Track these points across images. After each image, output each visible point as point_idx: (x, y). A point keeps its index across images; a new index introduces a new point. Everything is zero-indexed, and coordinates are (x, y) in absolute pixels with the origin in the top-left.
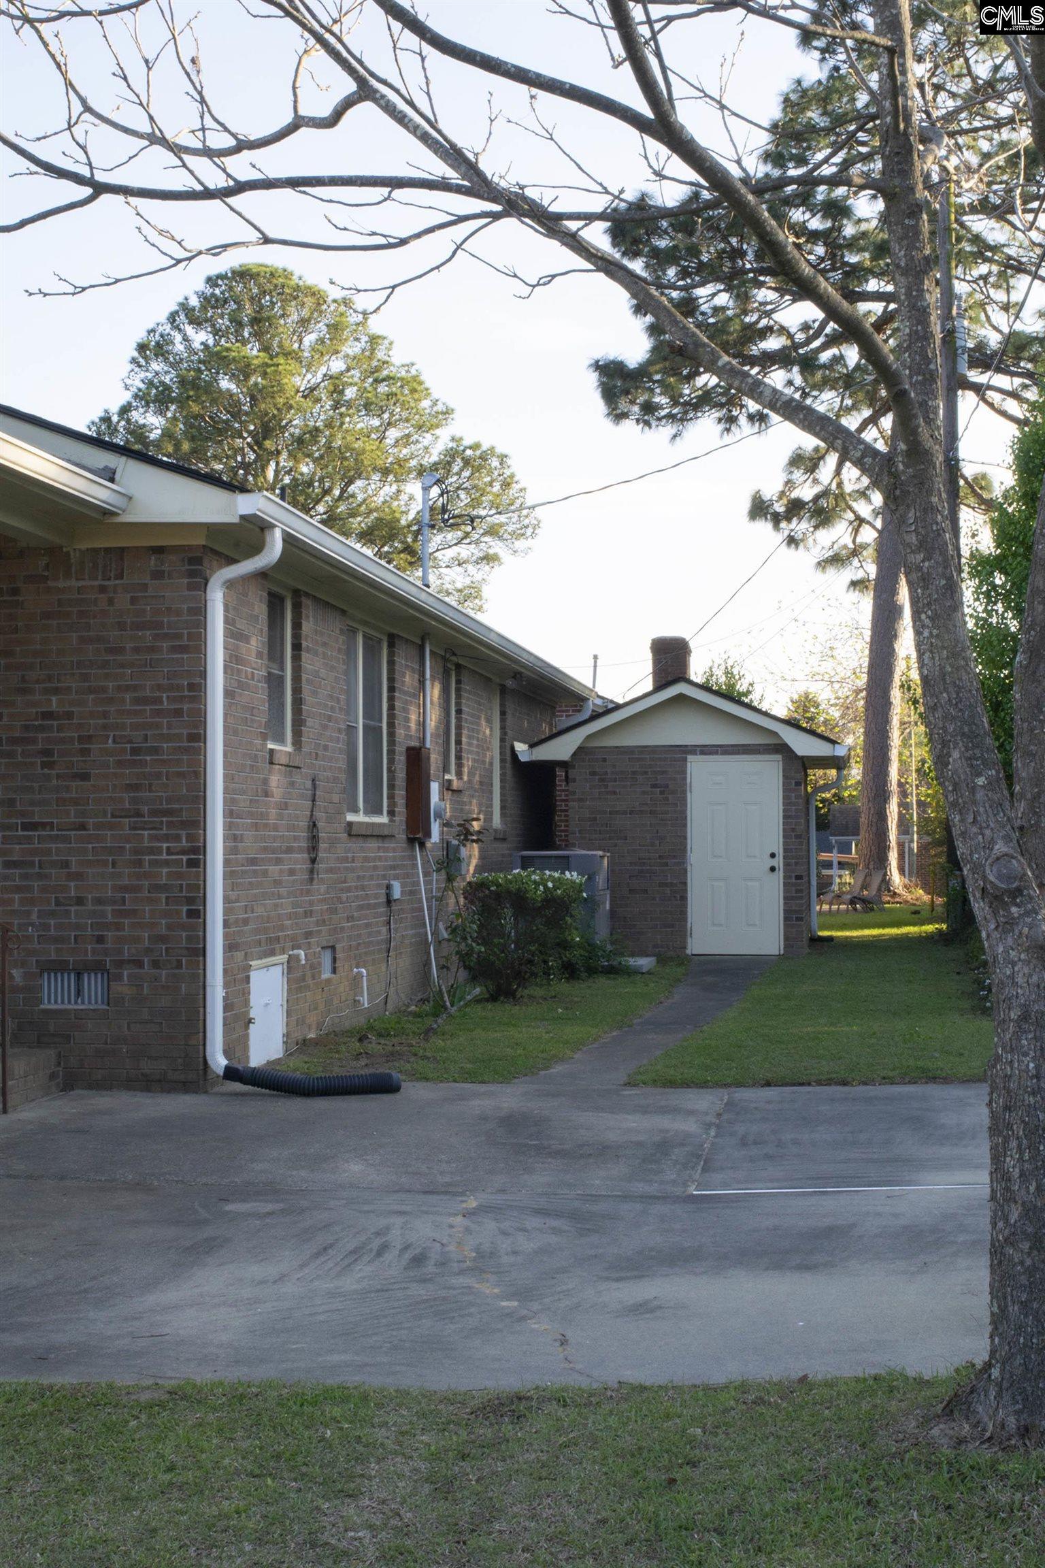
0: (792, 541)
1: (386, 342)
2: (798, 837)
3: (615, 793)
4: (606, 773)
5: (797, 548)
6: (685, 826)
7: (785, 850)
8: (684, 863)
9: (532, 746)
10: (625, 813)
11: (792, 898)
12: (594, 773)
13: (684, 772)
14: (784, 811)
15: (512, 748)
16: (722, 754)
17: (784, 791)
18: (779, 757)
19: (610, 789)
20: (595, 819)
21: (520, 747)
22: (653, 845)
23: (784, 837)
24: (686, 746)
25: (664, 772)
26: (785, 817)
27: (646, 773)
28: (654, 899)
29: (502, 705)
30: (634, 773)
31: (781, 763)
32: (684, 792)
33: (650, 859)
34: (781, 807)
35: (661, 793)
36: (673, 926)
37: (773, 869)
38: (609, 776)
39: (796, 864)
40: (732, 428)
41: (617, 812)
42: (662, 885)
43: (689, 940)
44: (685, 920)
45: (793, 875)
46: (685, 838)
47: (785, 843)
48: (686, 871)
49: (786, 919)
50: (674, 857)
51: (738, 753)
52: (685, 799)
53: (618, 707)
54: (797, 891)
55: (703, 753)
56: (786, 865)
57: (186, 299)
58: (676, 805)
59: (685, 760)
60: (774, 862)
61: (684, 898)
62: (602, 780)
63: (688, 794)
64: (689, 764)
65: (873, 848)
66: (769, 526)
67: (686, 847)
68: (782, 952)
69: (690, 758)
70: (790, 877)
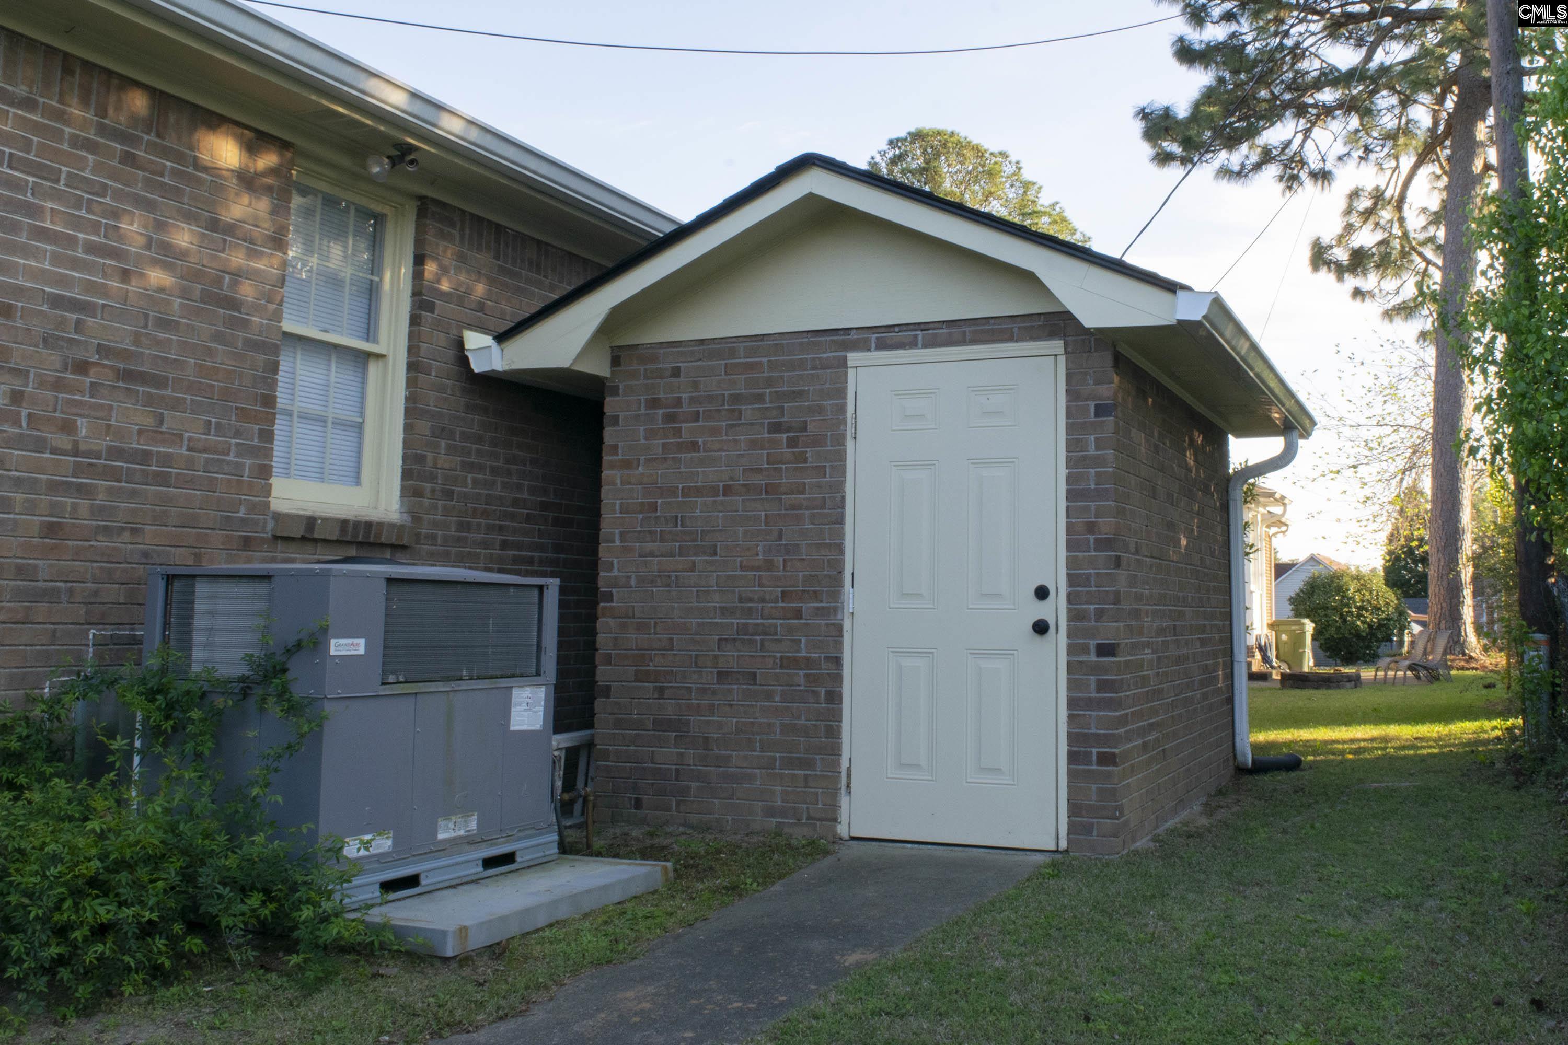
0: (1358, 293)
1: (1036, 187)
2: (1104, 544)
3: (694, 446)
4: (678, 402)
5: (1363, 300)
6: (841, 520)
7: (1072, 580)
8: (835, 610)
9: (501, 338)
10: (714, 491)
11: (1090, 704)
12: (654, 403)
13: (841, 393)
14: (1070, 479)
15: (460, 344)
16: (925, 346)
17: (1070, 428)
18: (1057, 346)
19: (686, 437)
20: (653, 507)
21: (475, 340)
22: (769, 565)
23: (1070, 546)
24: (847, 330)
25: (799, 394)
26: (1071, 495)
27: (760, 398)
28: (769, 696)
29: (419, 242)
30: (736, 399)
31: (1062, 360)
32: (840, 440)
33: (763, 600)
34: (1063, 472)
35: (792, 443)
36: (806, 764)
37: (1041, 628)
38: (685, 408)
39: (1100, 614)
40: (1294, 186)
41: (698, 491)
42: (789, 663)
43: (844, 801)
44: (836, 751)
45: (1092, 643)
46: (840, 549)
47: (1071, 563)
48: (839, 630)
49: (1073, 757)
50: (816, 596)
51: (962, 341)
52: (841, 456)
53: (683, 232)
54: (1102, 686)
55: (883, 345)
56: (1075, 616)
57: (873, 158)
58: (821, 471)
59: (843, 364)
60: (1044, 611)
61: (834, 697)
62: (671, 418)
63: (850, 444)
64: (851, 373)
65: (1444, 605)
66: (1332, 277)
67: (841, 572)
68: (1063, 845)
69: (853, 358)
70: (1085, 650)
